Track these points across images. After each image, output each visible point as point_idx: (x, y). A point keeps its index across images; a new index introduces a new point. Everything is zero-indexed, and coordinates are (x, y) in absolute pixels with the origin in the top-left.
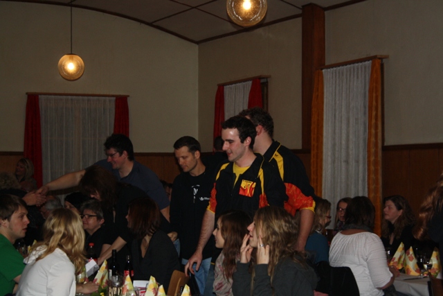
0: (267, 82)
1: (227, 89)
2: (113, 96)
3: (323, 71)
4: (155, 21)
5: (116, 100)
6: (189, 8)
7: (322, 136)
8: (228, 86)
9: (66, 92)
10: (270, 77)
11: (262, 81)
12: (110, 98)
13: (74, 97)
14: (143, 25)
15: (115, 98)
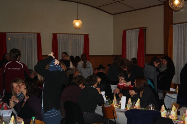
0: (146, 29)
1: (127, 32)
2: (83, 34)
3: (173, 25)
4: (99, 7)
5: (84, 36)
6: (115, 2)
7: (172, 49)
8: (128, 31)
9: (66, 33)
10: (147, 27)
11: (144, 29)
12: (82, 35)
13: (70, 35)
14: (93, 8)
15: (84, 35)
